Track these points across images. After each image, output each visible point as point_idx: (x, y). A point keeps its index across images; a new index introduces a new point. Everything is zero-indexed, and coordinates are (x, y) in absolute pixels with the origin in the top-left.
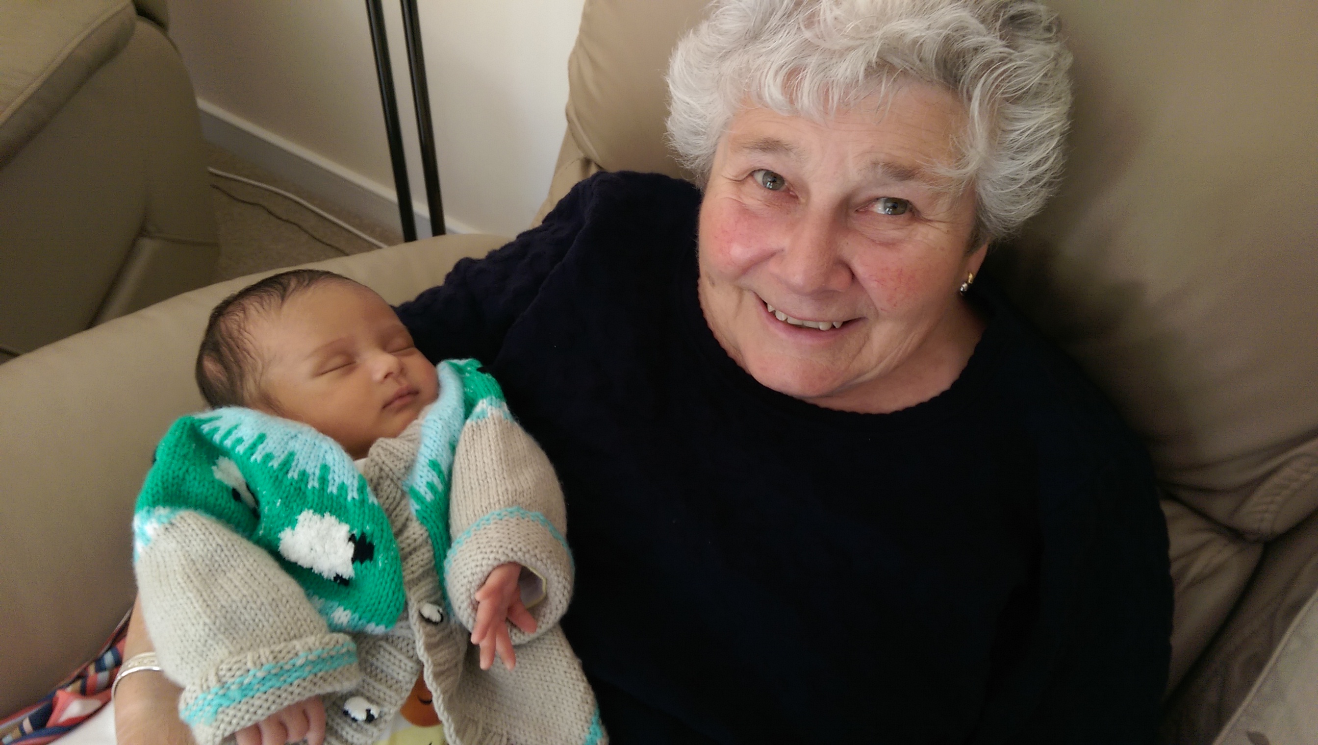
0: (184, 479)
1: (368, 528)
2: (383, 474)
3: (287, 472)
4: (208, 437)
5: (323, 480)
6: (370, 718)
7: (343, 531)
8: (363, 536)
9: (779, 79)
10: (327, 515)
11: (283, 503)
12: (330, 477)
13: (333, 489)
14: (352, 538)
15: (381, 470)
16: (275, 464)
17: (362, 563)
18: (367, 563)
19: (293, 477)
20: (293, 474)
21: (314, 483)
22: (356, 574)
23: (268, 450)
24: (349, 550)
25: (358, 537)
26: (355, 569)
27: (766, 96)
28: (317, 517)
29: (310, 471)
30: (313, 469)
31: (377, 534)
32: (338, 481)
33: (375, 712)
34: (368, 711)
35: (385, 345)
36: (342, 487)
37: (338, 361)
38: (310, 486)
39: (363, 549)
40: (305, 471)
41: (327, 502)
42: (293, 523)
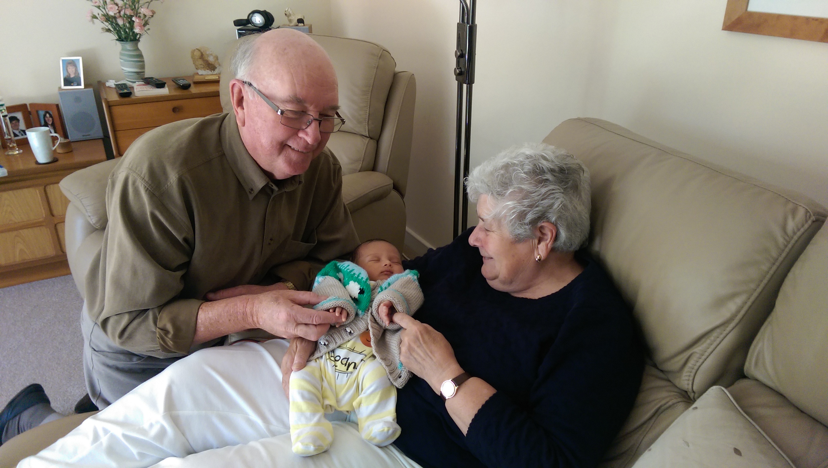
0: (329, 272)
2: (378, 285)
3: (351, 272)
5: (358, 276)
6: (350, 332)
7: (359, 286)
8: (363, 289)
10: (356, 282)
11: (348, 279)
12: (360, 275)
13: (360, 278)
14: (360, 289)
16: (348, 271)
18: (362, 295)
20: (352, 273)
21: (356, 276)
22: (358, 297)
23: (349, 268)
24: (359, 291)
26: (359, 296)
28: (354, 282)
29: (356, 273)
30: (357, 273)
31: (366, 289)
32: (362, 276)
33: (352, 332)
34: (351, 331)
35: (390, 259)
36: (362, 278)
37: (376, 259)
38: (355, 276)
39: (362, 292)
40: (355, 273)
41: (357, 280)
42: (349, 284)
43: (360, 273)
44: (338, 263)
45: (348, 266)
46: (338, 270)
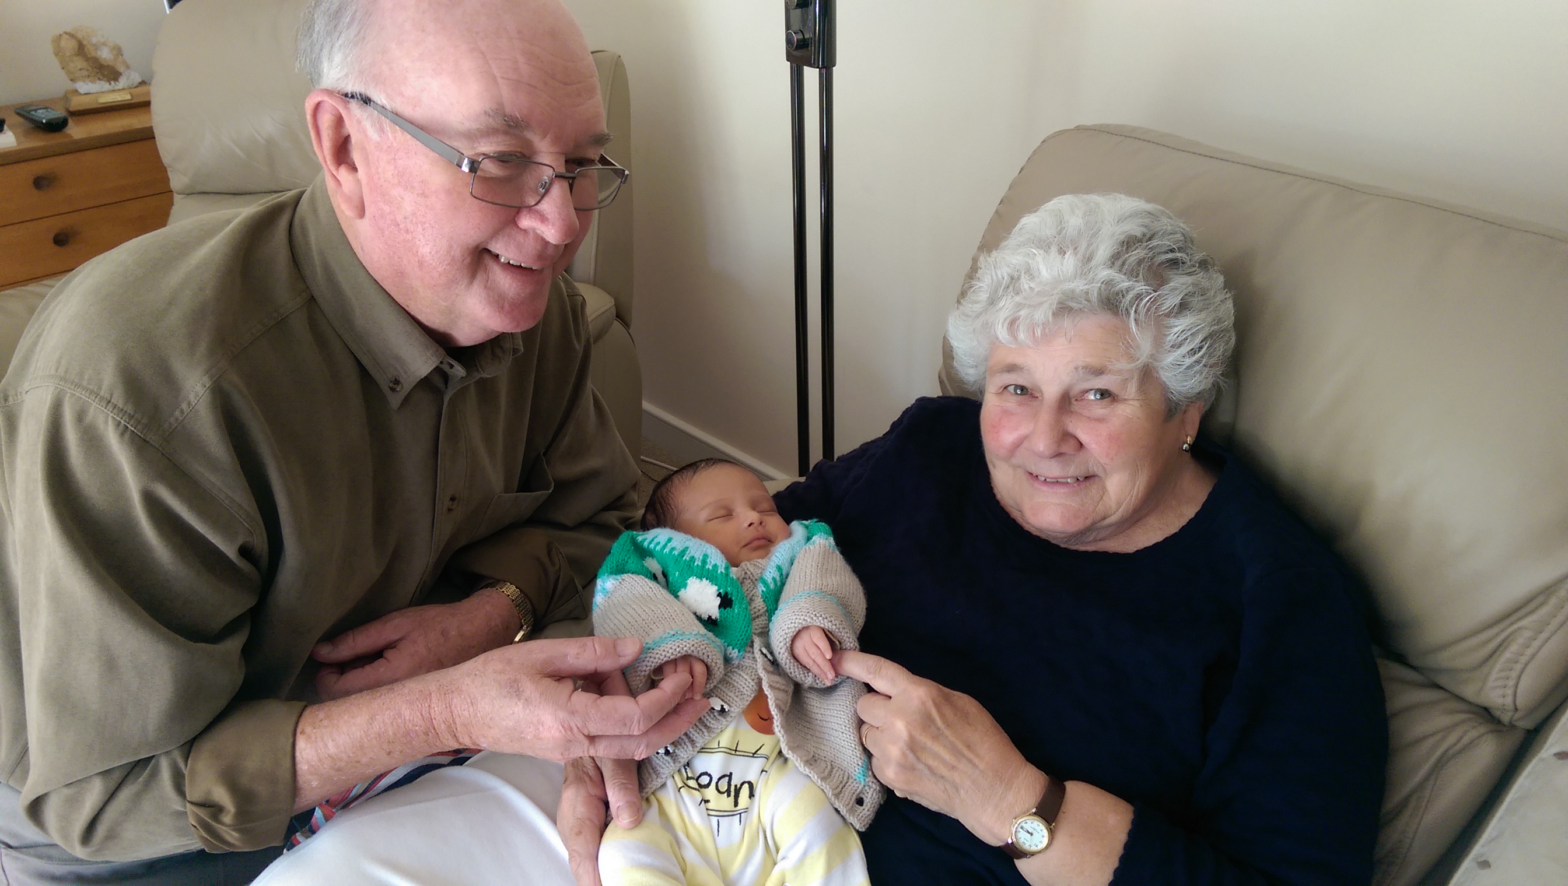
0: (625, 564)
1: (729, 589)
2: (747, 576)
3: (683, 556)
4: (641, 544)
5: (704, 562)
6: (723, 710)
7: (714, 589)
8: (726, 594)
9: (1006, 325)
10: (704, 579)
11: (680, 574)
12: (708, 560)
13: (709, 567)
14: (719, 595)
15: (746, 573)
16: (676, 553)
17: (725, 609)
18: (728, 609)
19: (686, 559)
20: (687, 558)
21: (698, 563)
22: (721, 616)
23: (673, 546)
24: (718, 601)
25: (723, 594)
26: (720, 613)
27: (1000, 338)
28: (698, 580)
29: (696, 556)
30: (698, 556)
31: (735, 593)
32: (713, 563)
33: (726, 707)
34: (722, 706)
36: (715, 566)
37: (722, 512)
38: (695, 564)
39: (726, 602)
40: (693, 557)
41: (705, 573)
42: (685, 586)
43: (706, 556)
44: (639, 535)
45: (670, 540)
46: (643, 553)
